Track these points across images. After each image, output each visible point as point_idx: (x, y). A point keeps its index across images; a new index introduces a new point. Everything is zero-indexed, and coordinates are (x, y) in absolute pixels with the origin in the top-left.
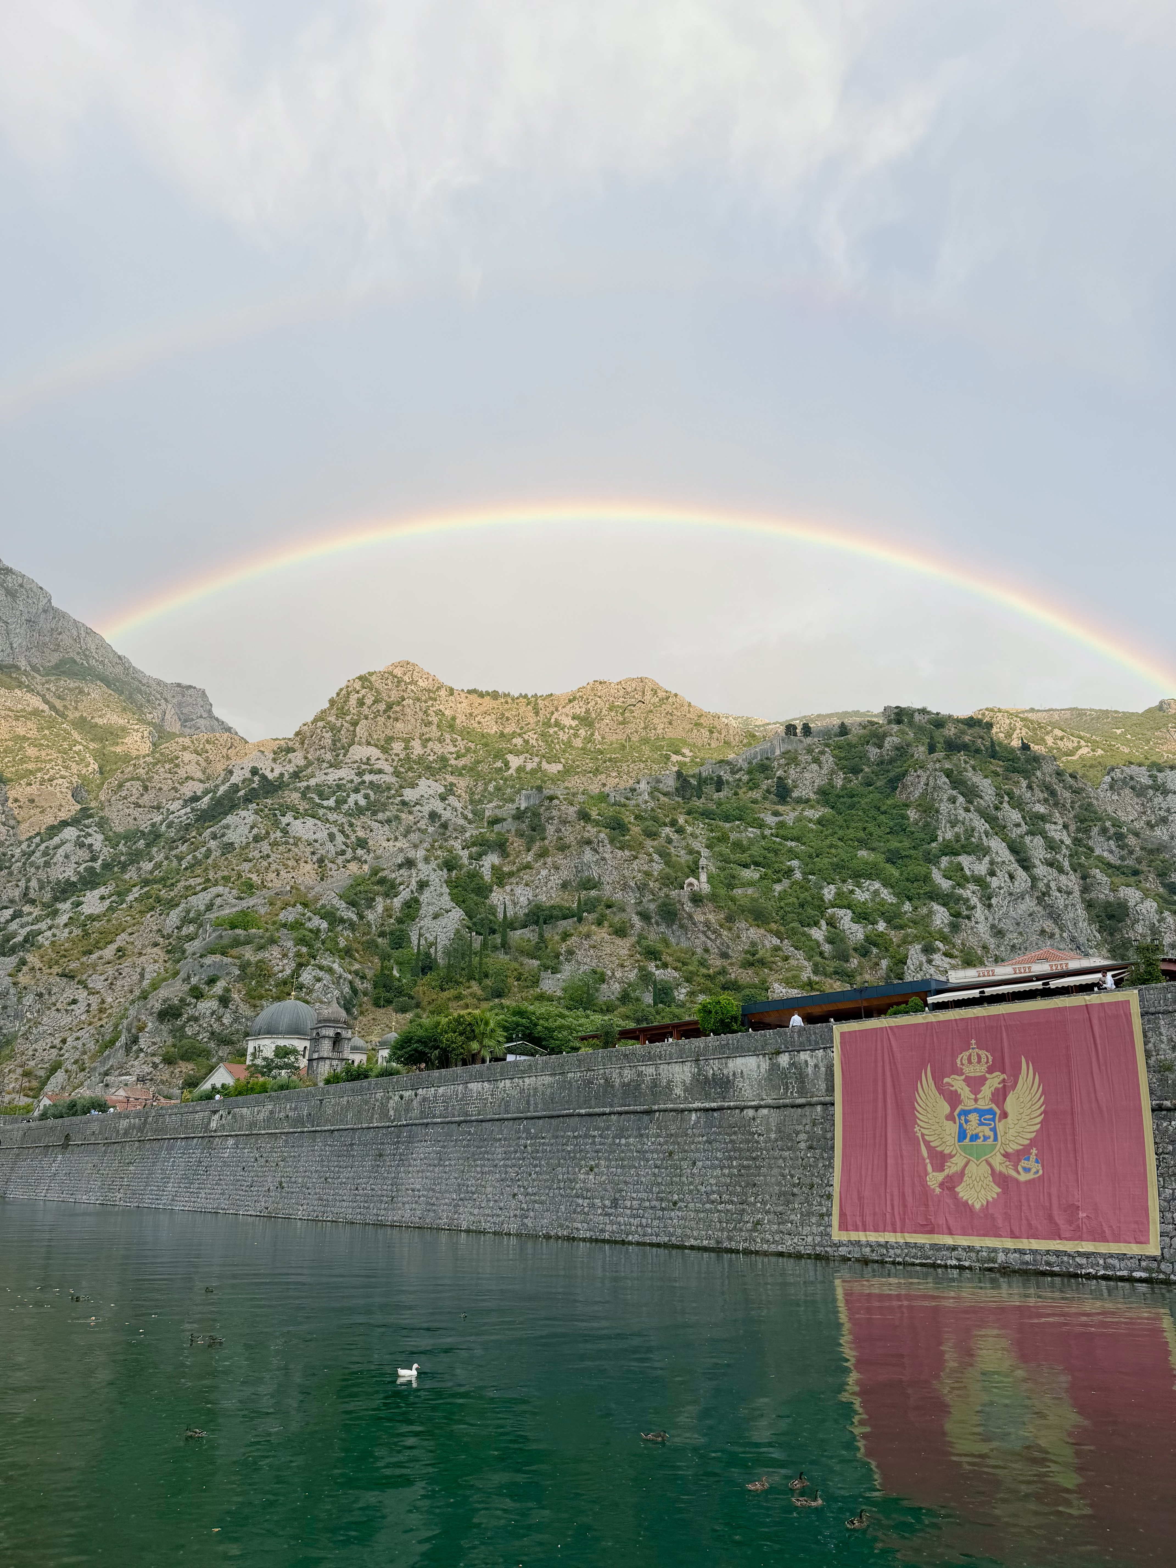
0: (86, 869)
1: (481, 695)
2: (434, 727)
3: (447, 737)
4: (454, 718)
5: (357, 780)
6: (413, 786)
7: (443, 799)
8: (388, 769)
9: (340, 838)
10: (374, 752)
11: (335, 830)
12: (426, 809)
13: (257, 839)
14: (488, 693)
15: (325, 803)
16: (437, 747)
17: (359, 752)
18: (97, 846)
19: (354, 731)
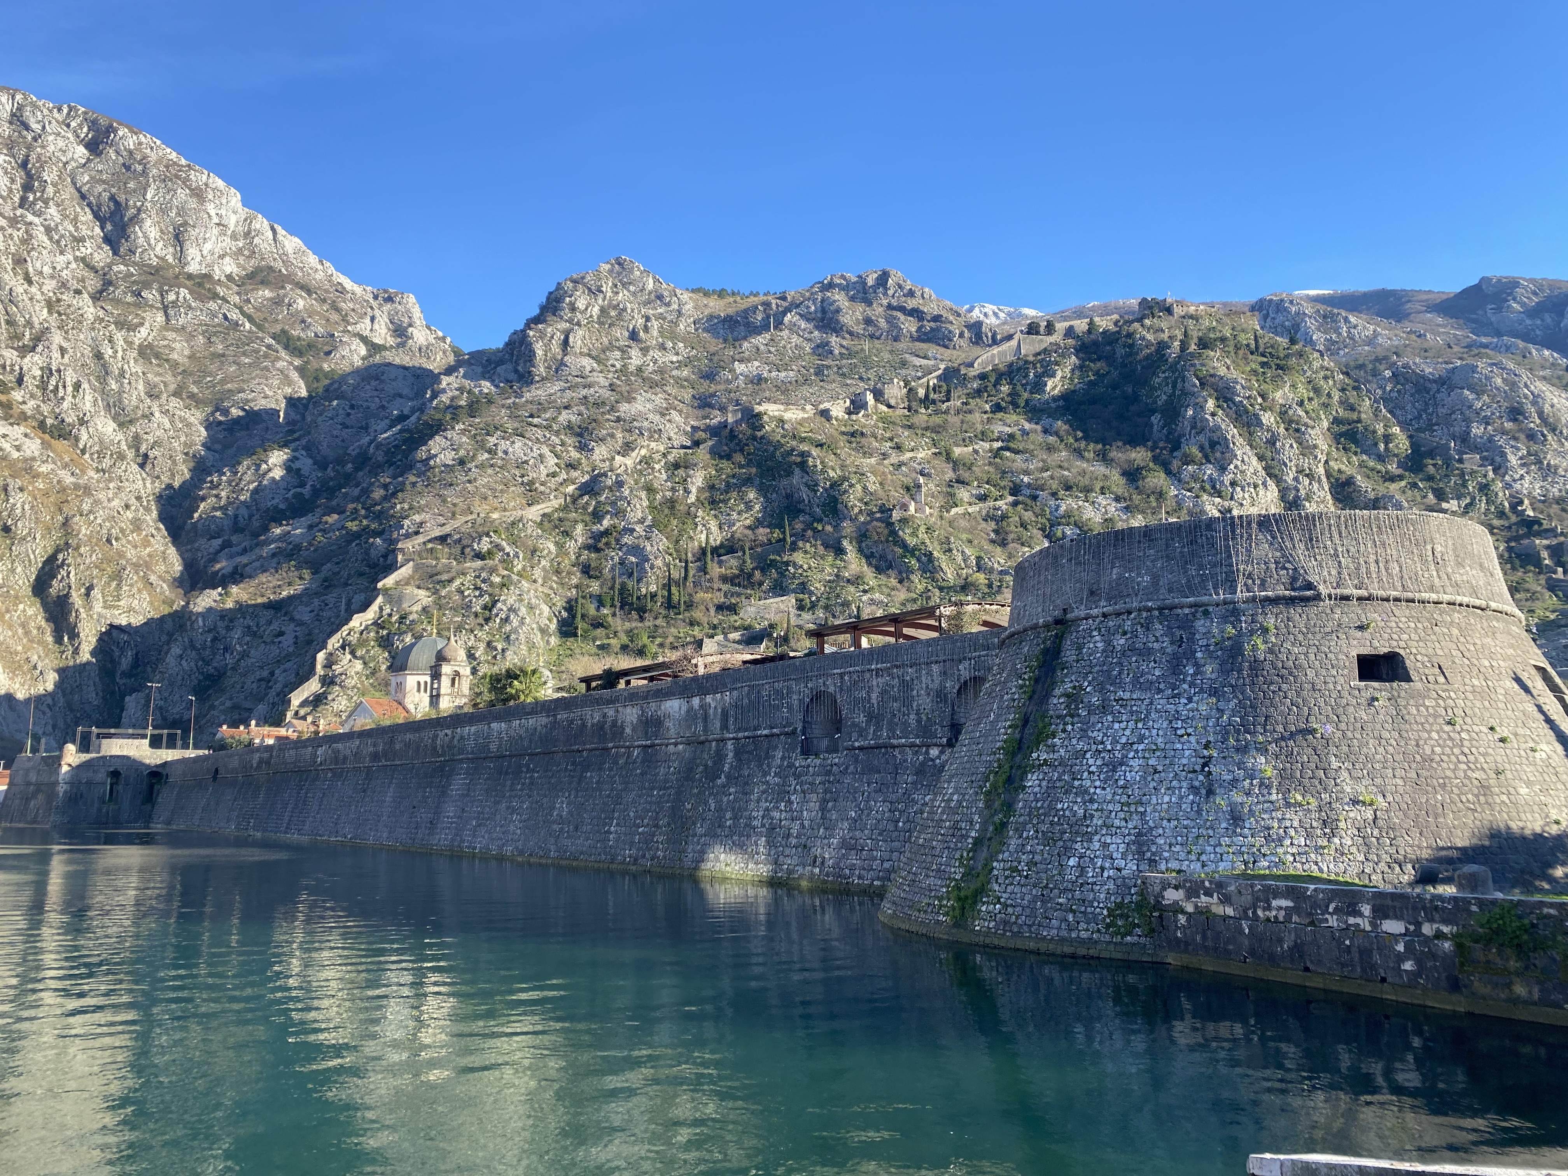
0: (295, 496)
2: (655, 334)
3: (670, 344)
4: (676, 323)
8: (603, 382)
9: (551, 459)
17: (574, 362)
18: (305, 471)
19: (567, 341)
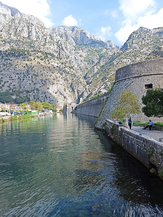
1: (156, 29)
2: (147, 38)
3: (149, 39)
4: (150, 35)
5: (133, 50)
6: (142, 49)
7: (147, 50)
8: (138, 47)
9: (130, 61)
10: (136, 45)
11: (129, 60)
12: (145, 53)
13: (117, 64)
14: (157, 28)
15: (128, 56)
16: (147, 41)
17: (134, 45)
19: (132, 42)
